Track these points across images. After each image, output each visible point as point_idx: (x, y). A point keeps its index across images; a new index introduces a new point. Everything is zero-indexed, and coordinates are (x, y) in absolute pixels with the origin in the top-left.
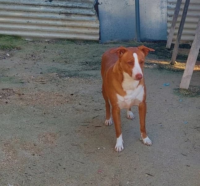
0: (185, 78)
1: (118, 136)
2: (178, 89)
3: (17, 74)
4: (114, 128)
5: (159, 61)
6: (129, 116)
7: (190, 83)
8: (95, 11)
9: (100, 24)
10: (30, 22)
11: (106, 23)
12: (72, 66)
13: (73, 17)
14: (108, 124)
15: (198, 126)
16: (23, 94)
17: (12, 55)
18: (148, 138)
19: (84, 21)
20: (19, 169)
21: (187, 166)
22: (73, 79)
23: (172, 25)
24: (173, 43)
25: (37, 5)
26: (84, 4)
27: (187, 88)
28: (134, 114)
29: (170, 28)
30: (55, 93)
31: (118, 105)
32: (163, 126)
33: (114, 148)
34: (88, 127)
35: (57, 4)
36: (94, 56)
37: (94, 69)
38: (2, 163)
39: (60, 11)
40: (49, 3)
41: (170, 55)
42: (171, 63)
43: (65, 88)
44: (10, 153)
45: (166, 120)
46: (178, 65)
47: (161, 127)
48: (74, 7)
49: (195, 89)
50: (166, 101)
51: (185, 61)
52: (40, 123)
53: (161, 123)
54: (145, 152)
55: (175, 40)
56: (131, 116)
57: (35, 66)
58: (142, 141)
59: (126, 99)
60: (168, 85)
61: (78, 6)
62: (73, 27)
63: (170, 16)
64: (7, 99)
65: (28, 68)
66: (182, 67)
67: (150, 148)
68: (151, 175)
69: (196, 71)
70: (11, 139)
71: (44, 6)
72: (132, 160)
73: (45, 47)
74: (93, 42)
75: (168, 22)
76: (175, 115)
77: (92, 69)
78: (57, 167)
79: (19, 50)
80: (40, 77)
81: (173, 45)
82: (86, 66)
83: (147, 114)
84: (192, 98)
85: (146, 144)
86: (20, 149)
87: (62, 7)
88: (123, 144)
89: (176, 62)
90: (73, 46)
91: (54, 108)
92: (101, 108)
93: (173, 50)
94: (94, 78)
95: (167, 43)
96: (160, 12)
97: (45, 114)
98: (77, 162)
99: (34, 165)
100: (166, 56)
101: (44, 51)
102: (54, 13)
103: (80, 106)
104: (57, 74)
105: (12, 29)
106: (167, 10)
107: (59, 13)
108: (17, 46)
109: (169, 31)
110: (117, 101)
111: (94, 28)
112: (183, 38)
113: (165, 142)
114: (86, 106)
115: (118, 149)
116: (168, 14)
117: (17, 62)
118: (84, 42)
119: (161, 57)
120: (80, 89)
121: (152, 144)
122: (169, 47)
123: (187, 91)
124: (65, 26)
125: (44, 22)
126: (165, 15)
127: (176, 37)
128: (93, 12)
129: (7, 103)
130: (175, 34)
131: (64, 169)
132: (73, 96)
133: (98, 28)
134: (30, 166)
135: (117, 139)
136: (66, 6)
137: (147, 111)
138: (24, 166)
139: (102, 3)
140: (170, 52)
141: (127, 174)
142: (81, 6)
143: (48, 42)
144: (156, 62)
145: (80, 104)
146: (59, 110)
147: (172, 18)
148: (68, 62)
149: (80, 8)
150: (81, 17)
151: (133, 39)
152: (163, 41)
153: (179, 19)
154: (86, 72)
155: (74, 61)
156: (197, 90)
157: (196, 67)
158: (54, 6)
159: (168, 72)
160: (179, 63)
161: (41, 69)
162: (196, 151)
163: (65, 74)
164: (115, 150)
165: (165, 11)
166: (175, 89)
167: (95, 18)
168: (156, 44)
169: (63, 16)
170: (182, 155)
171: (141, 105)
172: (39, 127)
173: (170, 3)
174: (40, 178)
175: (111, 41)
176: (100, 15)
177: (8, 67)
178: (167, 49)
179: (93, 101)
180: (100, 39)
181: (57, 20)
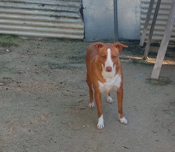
0: (155, 70)
1: (99, 117)
2: (150, 79)
3: (15, 66)
4: (97, 110)
5: (133, 57)
6: (109, 101)
7: (160, 74)
8: (80, 14)
9: (84, 25)
10: (26, 23)
11: (90, 24)
12: (61, 60)
13: (62, 20)
14: (92, 107)
15: (166, 109)
16: (21, 82)
17: (10, 51)
18: (125, 118)
19: (71, 23)
20: (18, 142)
21: (157, 141)
22: (62, 71)
23: (145, 27)
24: (145, 42)
25: (32, 9)
26: (71, 8)
27: (157, 78)
28: (112, 98)
29: (143, 29)
30: (47, 82)
31: (99, 90)
32: (136, 109)
33: (96, 126)
34: (75, 109)
35: (49, 8)
36: (79, 52)
37: (80, 63)
38: (4, 137)
39: (51, 15)
40: (42, 7)
41: (143, 52)
42: (143, 59)
43: (56, 78)
44: (10, 129)
45: (140, 104)
46: (149, 60)
47: (135, 109)
48: (63, 11)
49: (164, 79)
50: (139, 89)
51: (155, 57)
52: (35, 106)
53: (135, 107)
54: (122, 129)
55: (147, 40)
56: (110, 101)
57: (31, 59)
58: (119, 121)
59: (106, 86)
60: (141, 76)
61: (66, 10)
62: (62, 28)
63: (143, 19)
64: (7, 86)
65: (24, 61)
66: (152, 62)
67: (126, 126)
68: (127, 148)
69: (164, 65)
70: (11, 118)
71: (38, 9)
72: (111, 136)
73: (39, 44)
74: (78, 41)
75: (141, 24)
76: (147, 100)
77: (78, 63)
78: (50, 141)
79: (17, 46)
80: (34, 69)
81: (145, 44)
82: (72, 60)
83: (123, 99)
84: (161, 87)
85: (123, 124)
86: (19, 126)
87: (52, 11)
88: (104, 123)
89: (147, 57)
90: (61, 43)
91: (47, 93)
92: (85, 94)
93: (145, 48)
94: (79, 70)
95: (140, 42)
96: (135, 16)
97: (39, 98)
98: (65, 137)
99: (30, 139)
100: (139, 53)
101: (38, 48)
102: (46, 16)
103: (68, 92)
104: (48, 66)
105: (11, 29)
106: (140, 14)
107: (50, 16)
108: (15, 44)
109: (142, 32)
110: (99, 87)
111: (79, 29)
112: (153, 38)
113: (138, 122)
114: (73, 92)
115: (99, 126)
116: (141, 18)
117: (16, 56)
118: (71, 41)
119: (135, 53)
120: (68, 79)
121: (128, 123)
122: (142, 46)
123: (157, 80)
124: (55, 27)
125: (37, 23)
126: (138, 19)
127: (147, 37)
128: (79, 15)
129: (7, 89)
130: (147, 35)
131: (55, 142)
132: (62, 84)
133: (83, 29)
134: (27, 140)
135: (99, 119)
136: (56, 9)
137: (124, 97)
138: (22, 139)
139: (86, 8)
140: (143, 49)
141: (107, 147)
142: (68, 10)
143: (41, 40)
144: (131, 57)
145: (68, 91)
146: (51, 95)
147: (145, 21)
148: (58, 57)
149: (68, 12)
150: (68, 19)
151: (112, 38)
152: (137, 40)
153: (151, 22)
154: (73, 65)
155: (63, 56)
156: (165, 80)
157: (165, 61)
158: (46, 10)
159: (141, 66)
160: (150, 58)
161: (35, 62)
162: (164, 129)
163: (55, 66)
164: (97, 128)
165: (139, 15)
166: (147, 79)
167: (80, 20)
168: (131, 42)
169: (53, 19)
170: (153, 133)
171: (118, 90)
172: (34, 109)
173: (143, 8)
174: (35, 149)
175: (93, 40)
176: (84, 18)
177: (8, 61)
178: (140, 47)
179: (79, 88)
180: (84, 38)
181: (49, 21)
